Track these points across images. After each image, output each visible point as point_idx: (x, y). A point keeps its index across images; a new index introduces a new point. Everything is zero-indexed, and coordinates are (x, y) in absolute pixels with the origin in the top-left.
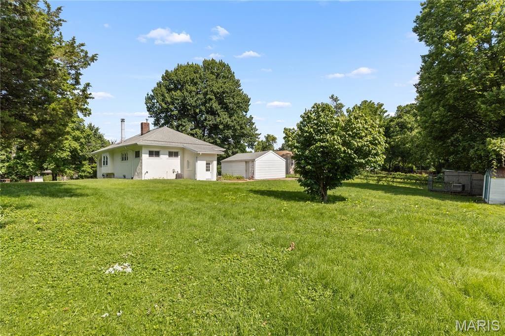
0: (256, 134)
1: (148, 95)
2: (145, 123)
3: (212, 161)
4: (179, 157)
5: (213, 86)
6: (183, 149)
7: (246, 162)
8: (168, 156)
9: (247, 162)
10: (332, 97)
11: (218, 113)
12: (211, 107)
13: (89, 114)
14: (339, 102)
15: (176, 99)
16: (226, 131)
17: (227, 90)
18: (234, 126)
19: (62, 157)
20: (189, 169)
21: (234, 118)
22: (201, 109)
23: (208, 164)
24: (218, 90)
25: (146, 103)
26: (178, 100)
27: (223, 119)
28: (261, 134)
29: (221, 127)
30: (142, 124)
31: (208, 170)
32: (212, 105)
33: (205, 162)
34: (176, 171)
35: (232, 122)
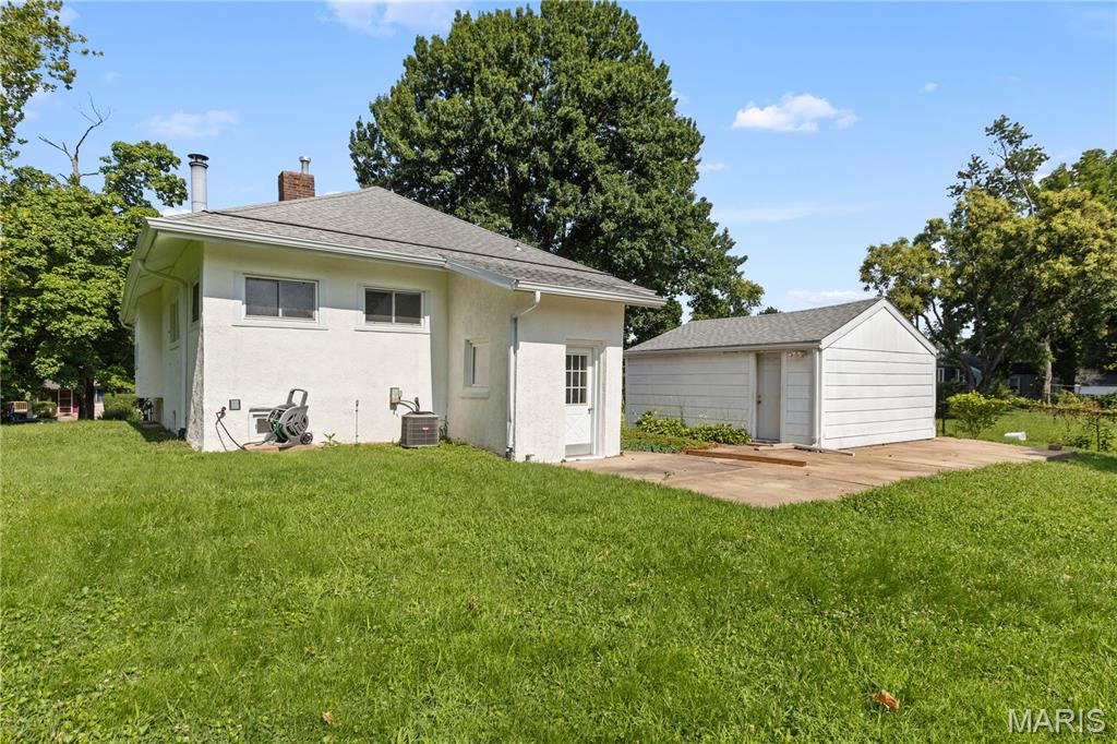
0: (730, 259)
1: (359, 125)
2: (295, 177)
3: (598, 348)
4: (426, 321)
5: (579, 72)
6: (446, 279)
7: (759, 357)
8: (361, 315)
9: (764, 356)
10: (999, 127)
11: (595, 179)
12: (571, 154)
13: (179, 196)
14: (1026, 145)
15: (448, 126)
16: (627, 243)
17: (632, 88)
18: (655, 225)
19: (78, 333)
20: (474, 390)
21: (655, 193)
22: (534, 161)
23: (575, 363)
24: (597, 92)
25: (354, 156)
26: (456, 128)
27: (616, 198)
28: (745, 258)
29: (608, 226)
30: (281, 177)
31: (575, 396)
32: (574, 147)
33: (559, 352)
34: (408, 396)
35: (649, 206)
